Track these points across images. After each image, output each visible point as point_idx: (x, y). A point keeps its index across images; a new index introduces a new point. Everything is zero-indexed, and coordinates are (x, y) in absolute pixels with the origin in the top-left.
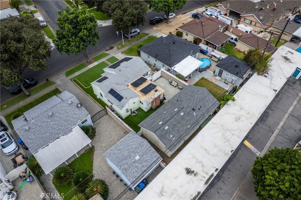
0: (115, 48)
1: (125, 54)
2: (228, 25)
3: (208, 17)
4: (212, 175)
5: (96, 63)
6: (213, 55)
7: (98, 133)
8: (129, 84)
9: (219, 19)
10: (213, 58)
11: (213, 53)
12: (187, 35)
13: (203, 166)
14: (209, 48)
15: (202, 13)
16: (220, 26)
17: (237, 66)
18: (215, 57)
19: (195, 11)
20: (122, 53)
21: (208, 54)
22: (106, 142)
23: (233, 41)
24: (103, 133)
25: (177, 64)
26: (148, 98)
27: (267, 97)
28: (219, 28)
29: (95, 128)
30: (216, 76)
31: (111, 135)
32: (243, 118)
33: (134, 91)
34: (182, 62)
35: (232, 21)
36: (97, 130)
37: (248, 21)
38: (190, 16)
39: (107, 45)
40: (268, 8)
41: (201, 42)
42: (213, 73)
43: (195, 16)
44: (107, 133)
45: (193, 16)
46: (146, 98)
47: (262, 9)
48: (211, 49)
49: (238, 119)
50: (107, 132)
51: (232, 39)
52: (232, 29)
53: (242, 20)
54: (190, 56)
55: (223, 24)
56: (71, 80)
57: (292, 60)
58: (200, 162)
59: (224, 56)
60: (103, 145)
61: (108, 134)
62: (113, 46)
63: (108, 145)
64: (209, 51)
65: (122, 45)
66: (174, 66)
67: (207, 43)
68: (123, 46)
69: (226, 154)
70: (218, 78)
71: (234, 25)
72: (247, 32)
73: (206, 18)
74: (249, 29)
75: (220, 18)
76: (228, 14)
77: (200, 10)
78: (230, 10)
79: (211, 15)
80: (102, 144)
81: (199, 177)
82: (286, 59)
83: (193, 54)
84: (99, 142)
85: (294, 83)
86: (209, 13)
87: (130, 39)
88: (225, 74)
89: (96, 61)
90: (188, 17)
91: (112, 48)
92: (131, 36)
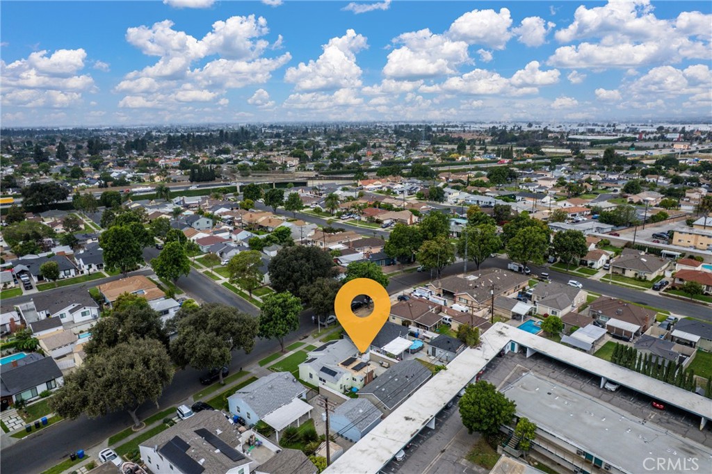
0: (310, 337)
1: (322, 342)
2: (441, 306)
3: (417, 298)
4: (428, 419)
5: (292, 353)
6: (425, 337)
8: (339, 364)
9: (430, 300)
10: (426, 340)
11: (424, 334)
12: (394, 318)
13: (419, 414)
14: (420, 329)
15: (410, 294)
16: (430, 307)
17: (449, 342)
18: (428, 338)
19: (401, 293)
21: (420, 336)
23: (447, 322)
25: (386, 344)
26: (361, 373)
27: (479, 365)
28: (429, 309)
30: (430, 356)
32: (454, 382)
33: (346, 369)
34: (391, 343)
35: (445, 301)
37: (463, 301)
38: (396, 299)
39: (299, 334)
40: (483, 285)
41: (410, 324)
42: (426, 354)
43: (402, 298)
45: (398, 298)
46: (359, 373)
47: (476, 287)
48: (422, 330)
49: (450, 382)
51: (446, 319)
52: (446, 310)
53: (457, 299)
54: (399, 337)
55: (434, 304)
56: (268, 369)
57: (506, 334)
58: (417, 412)
59: (436, 335)
62: (307, 335)
64: (420, 333)
65: (318, 333)
66: (383, 347)
67: (418, 325)
68: (319, 335)
69: (439, 406)
70: (432, 358)
71: (449, 306)
72: (462, 311)
73: (415, 300)
74: (464, 308)
75: (431, 298)
76: (442, 295)
77: (407, 291)
78: (443, 290)
79: (421, 296)
81: (417, 421)
82: (501, 333)
83: (403, 335)
85: (513, 356)
86: (418, 295)
87: (327, 326)
88: (438, 351)
89: (291, 350)
90: (393, 300)
91: (306, 337)
92: (328, 324)
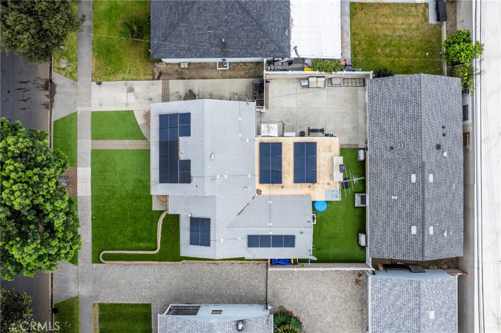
0: (60, 79)
1: (109, 80)
7: (296, 309)
8: (258, 186)
20: (99, 84)
22: (327, 312)
24: (305, 302)
25: (289, 32)
26: (326, 186)
29: (281, 307)
31: (320, 293)
33: (284, 192)
36: (288, 308)
39: (23, 85)
44: (311, 297)
46: (323, 188)
50: (308, 294)
60: (329, 319)
61: (314, 296)
62: (44, 77)
63: (335, 312)
66: (289, 47)
80: (325, 319)
84: (316, 322)
91: (50, 87)
